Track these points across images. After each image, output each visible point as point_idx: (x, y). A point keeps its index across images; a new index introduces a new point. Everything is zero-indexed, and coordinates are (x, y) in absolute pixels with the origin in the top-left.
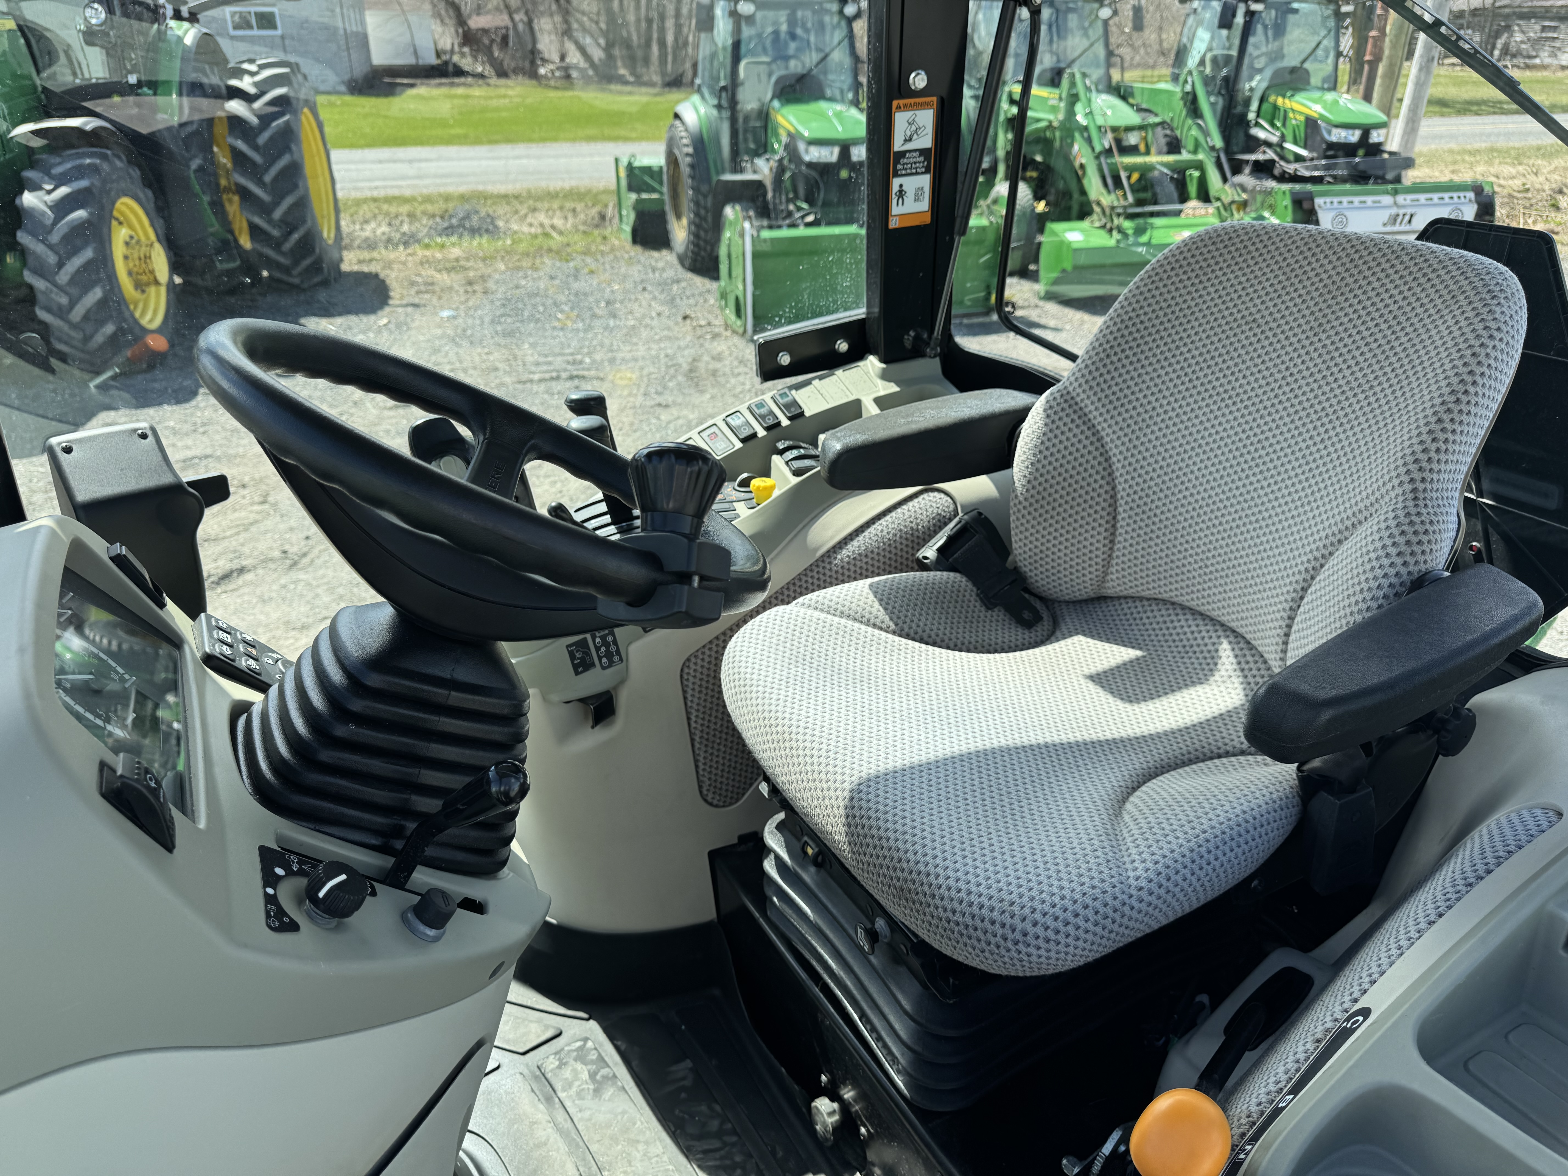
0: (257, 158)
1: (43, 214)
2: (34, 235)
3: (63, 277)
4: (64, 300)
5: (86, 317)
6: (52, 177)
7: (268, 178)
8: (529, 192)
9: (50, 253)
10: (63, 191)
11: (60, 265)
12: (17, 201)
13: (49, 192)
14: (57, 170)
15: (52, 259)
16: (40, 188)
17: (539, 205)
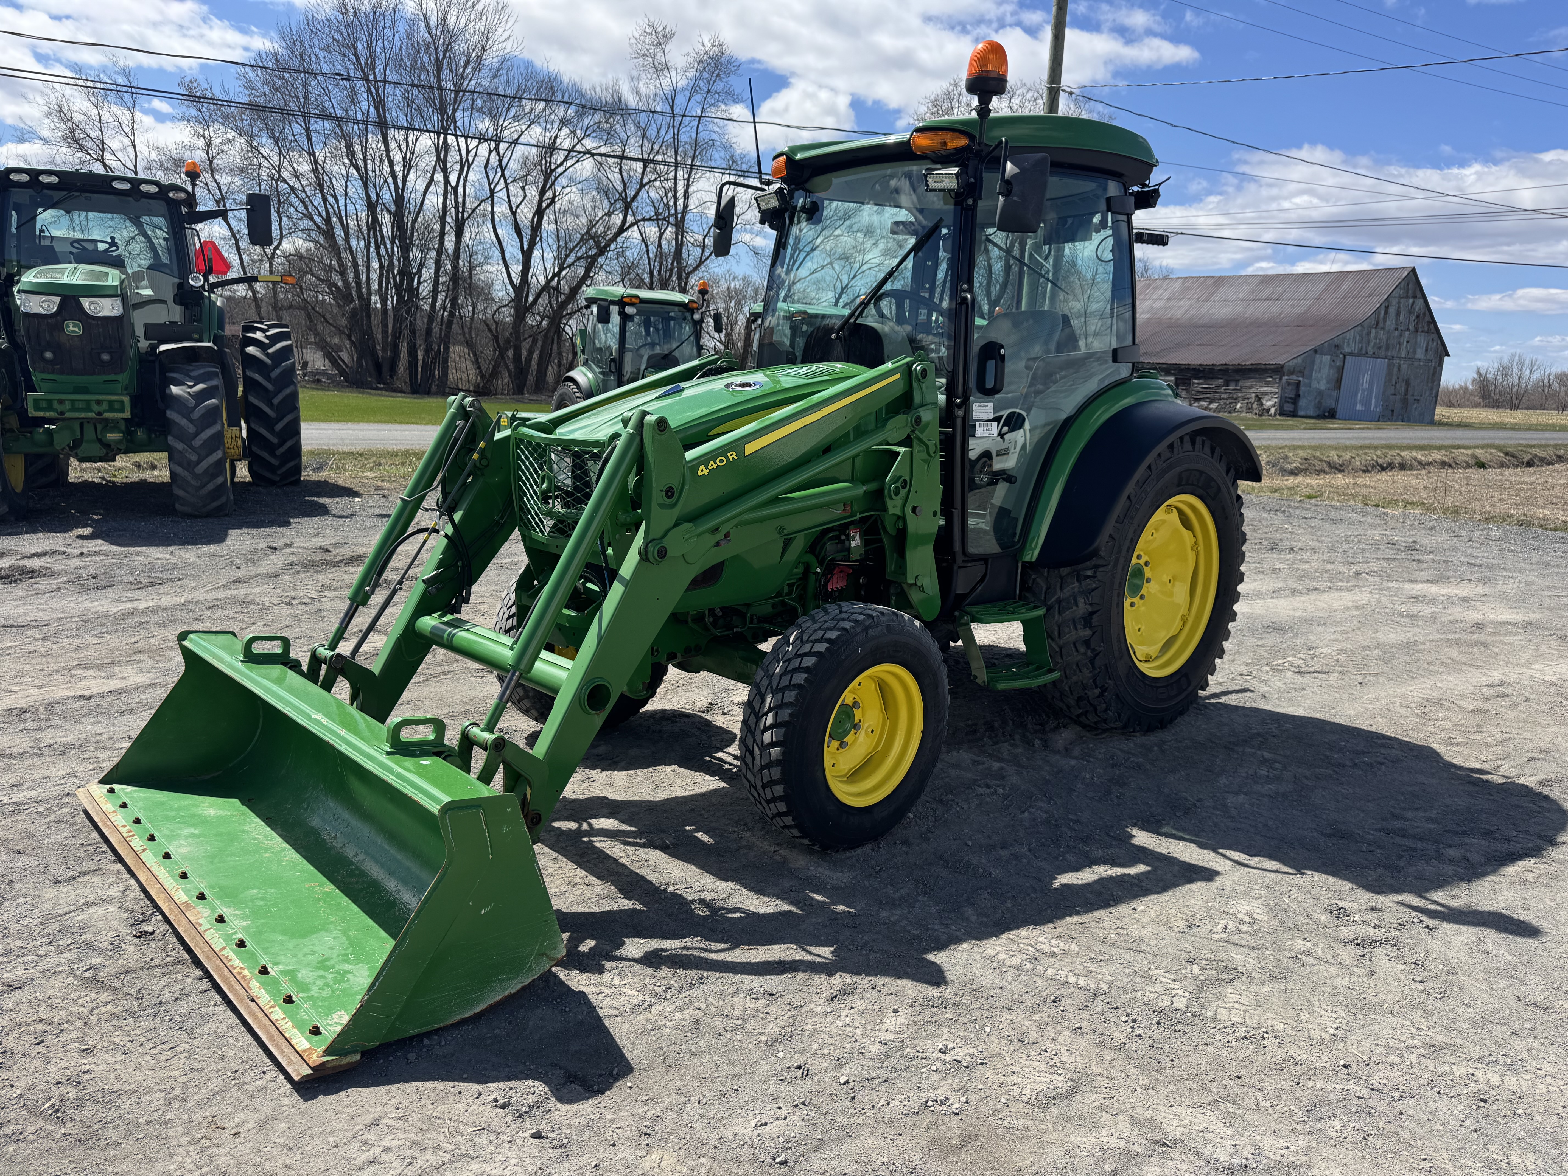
0: (270, 387)
1: (188, 400)
2: (179, 412)
3: (197, 442)
4: (194, 458)
5: (206, 471)
6: (192, 378)
7: (276, 401)
8: (370, 451)
9: (191, 426)
10: (201, 386)
11: (197, 434)
12: (167, 391)
13: (190, 387)
14: (195, 374)
15: (192, 429)
16: (184, 384)
17: (383, 461)
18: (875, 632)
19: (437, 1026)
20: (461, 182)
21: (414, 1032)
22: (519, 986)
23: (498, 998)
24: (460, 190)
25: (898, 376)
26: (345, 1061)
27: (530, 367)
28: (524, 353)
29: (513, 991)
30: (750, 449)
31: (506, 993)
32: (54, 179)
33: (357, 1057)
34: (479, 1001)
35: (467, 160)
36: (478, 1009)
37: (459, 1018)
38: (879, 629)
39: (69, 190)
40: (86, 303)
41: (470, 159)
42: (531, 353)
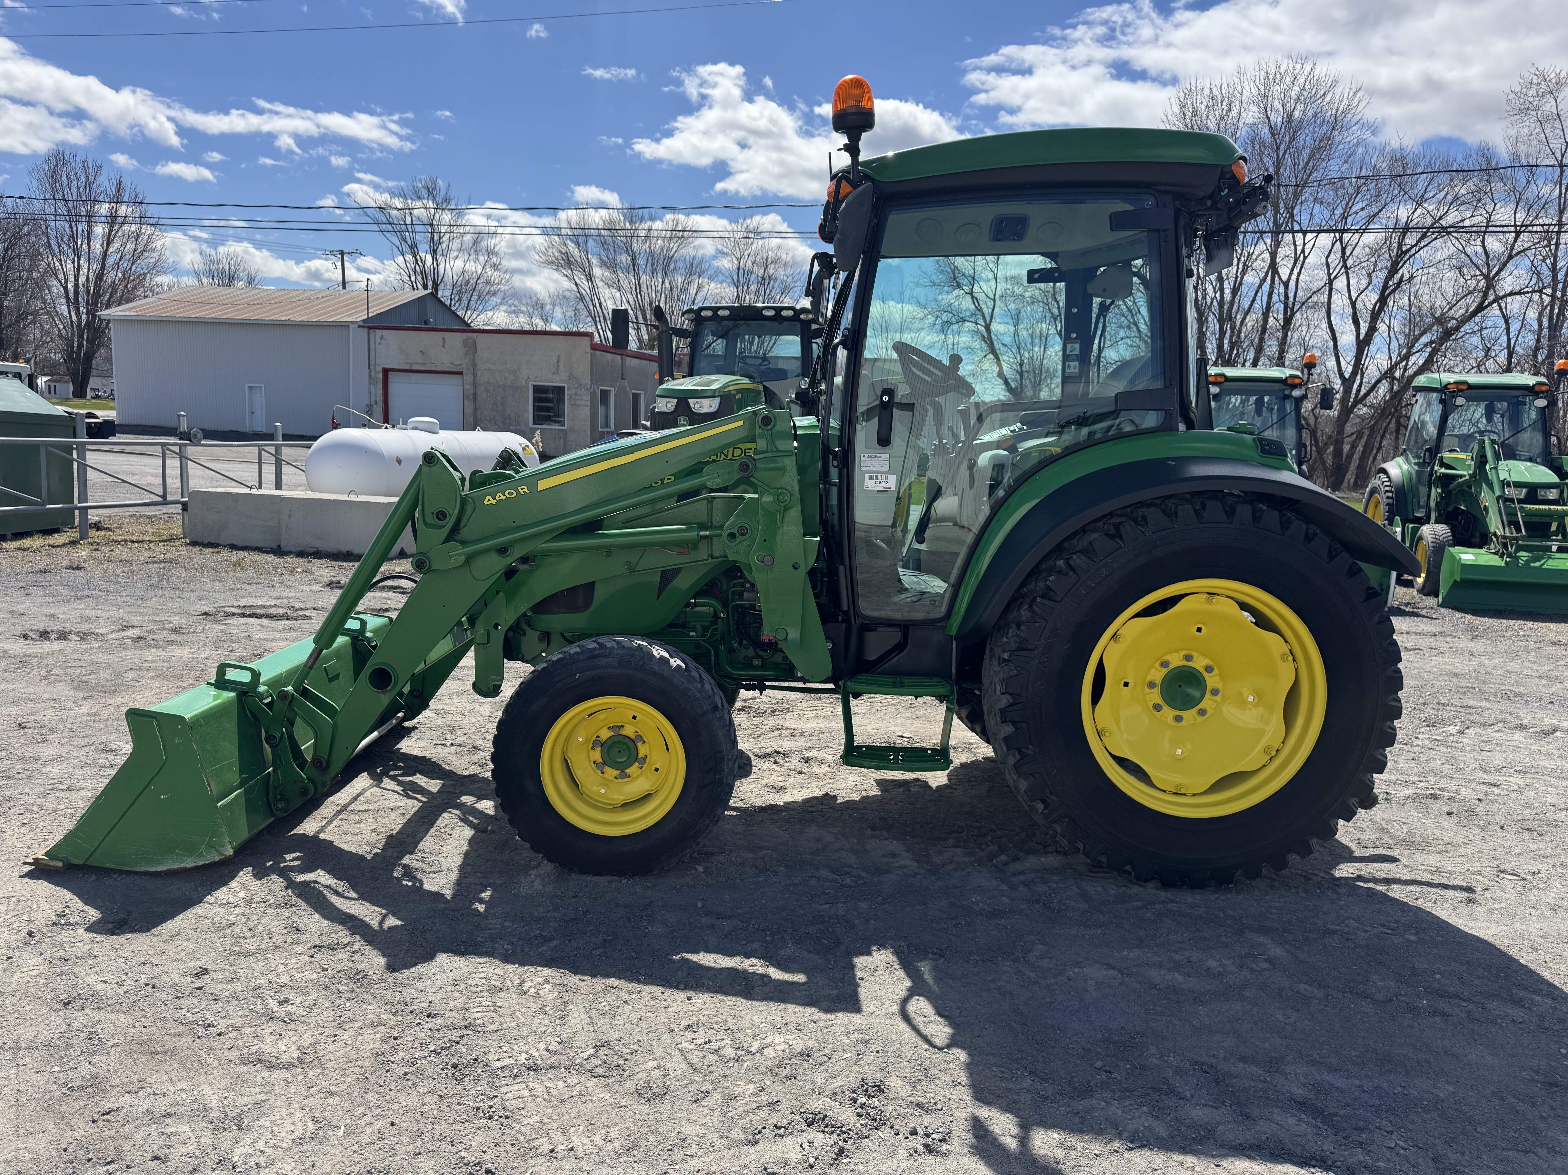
18: (603, 662)
19: (127, 868)
20: (1294, 277)
21: (111, 866)
22: (193, 865)
23: (176, 867)
24: (1292, 284)
25: (741, 423)
26: (52, 863)
27: (1350, 463)
28: (1346, 448)
29: (188, 866)
30: (543, 485)
31: (182, 865)
32: (727, 313)
33: (60, 864)
34: (160, 863)
35: (1303, 251)
36: (160, 869)
37: (143, 869)
38: (609, 660)
39: (736, 320)
40: (691, 402)
41: (1307, 252)
42: (1353, 447)
